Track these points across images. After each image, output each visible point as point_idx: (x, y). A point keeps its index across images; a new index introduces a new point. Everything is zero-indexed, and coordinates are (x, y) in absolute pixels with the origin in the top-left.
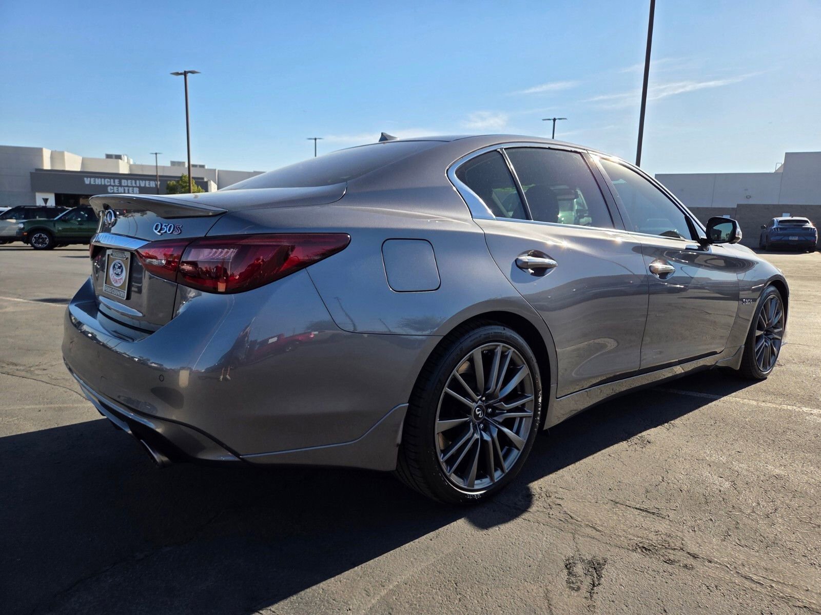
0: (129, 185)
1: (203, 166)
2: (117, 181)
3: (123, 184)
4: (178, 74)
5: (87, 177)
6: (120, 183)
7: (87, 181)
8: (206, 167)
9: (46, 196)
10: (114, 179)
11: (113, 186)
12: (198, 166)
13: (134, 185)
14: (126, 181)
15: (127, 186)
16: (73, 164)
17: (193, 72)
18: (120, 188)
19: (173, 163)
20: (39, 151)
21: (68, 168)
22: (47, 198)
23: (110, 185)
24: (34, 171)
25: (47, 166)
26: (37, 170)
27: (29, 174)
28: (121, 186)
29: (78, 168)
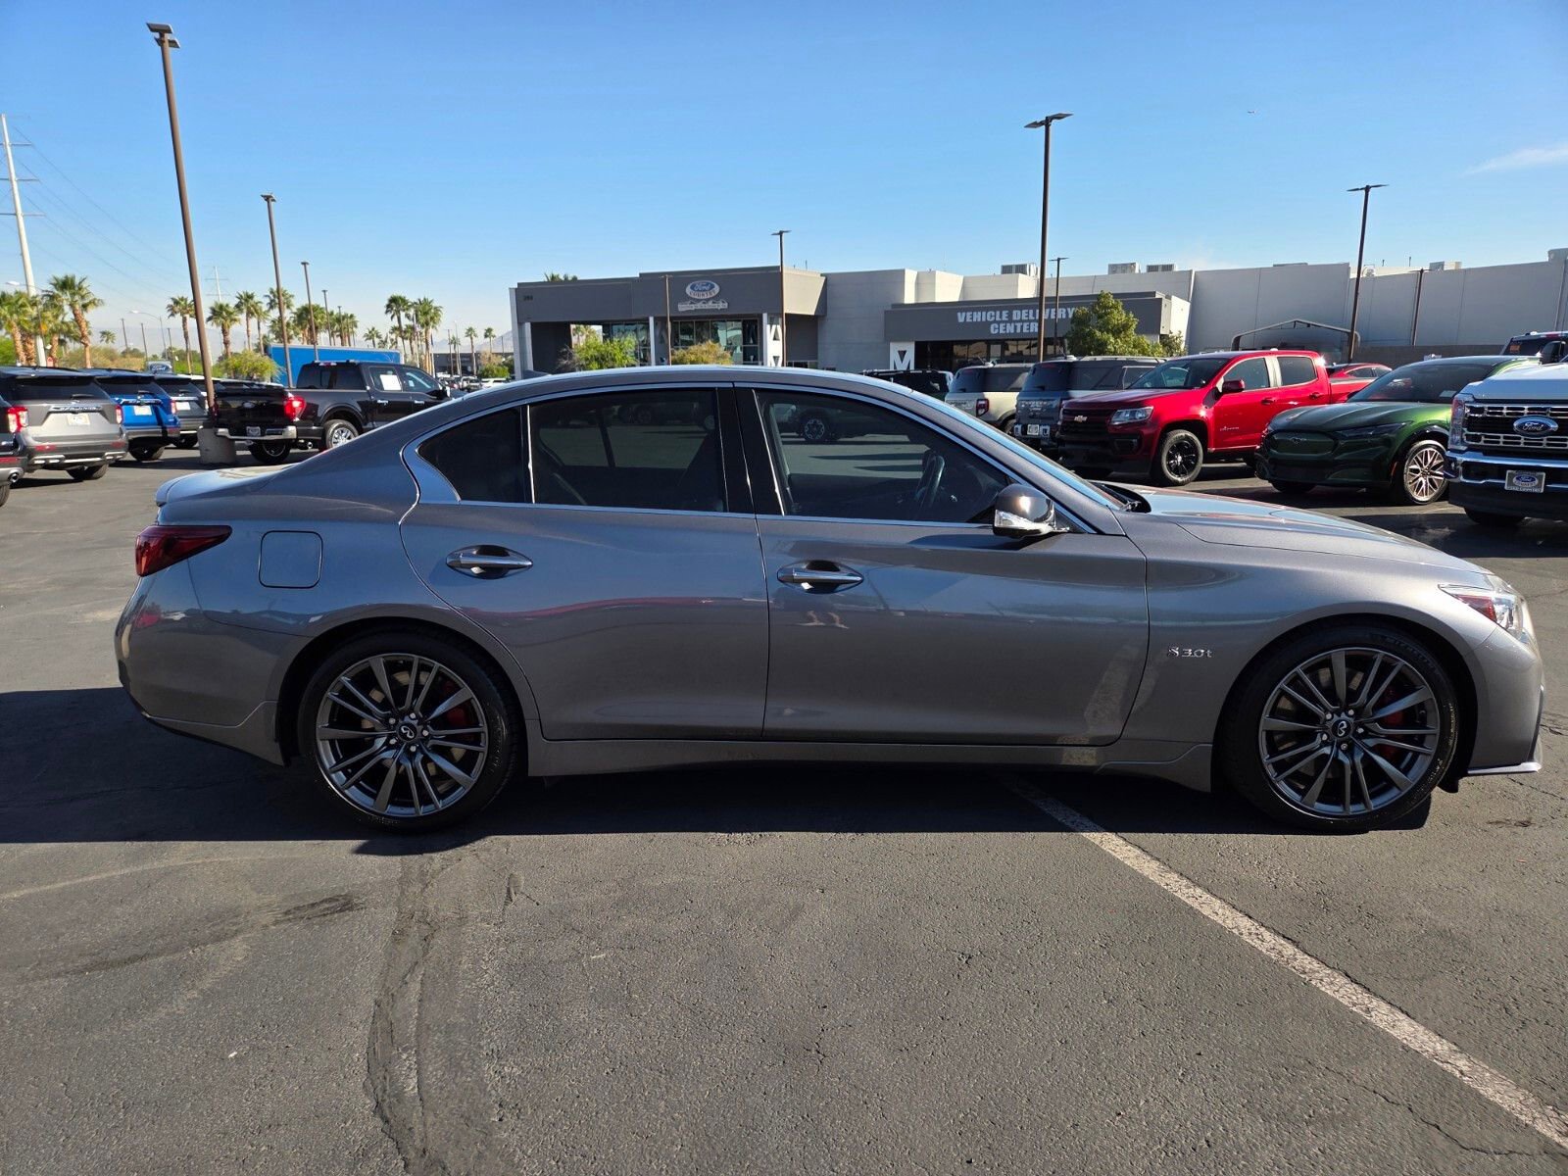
0: (1024, 318)
1: (1168, 268)
2: (1005, 313)
3: (1014, 318)
4: (1035, 125)
5: (961, 311)
6: (1010, 315)
7: (961, 318)
8: (1176, 269)
9: (902, 346)
10: (1001, 309)
11: (999, 323)
12: (1160, 269)
13: (1031, 317)
14: (1019, 312)
15: (1021, 321)
16: (947, 290)
17: (1059, 117)
18: (1008, 325)
19: (1113, 269)
20: (899, 275)
21: (939, 299)
22: (903, 349)
23: (995, 322)
24: (889, 308)
25: (909, 298)
26: (894, 306)
27: (882, 315)
28: (1010, 321)
29: (954, 296)
